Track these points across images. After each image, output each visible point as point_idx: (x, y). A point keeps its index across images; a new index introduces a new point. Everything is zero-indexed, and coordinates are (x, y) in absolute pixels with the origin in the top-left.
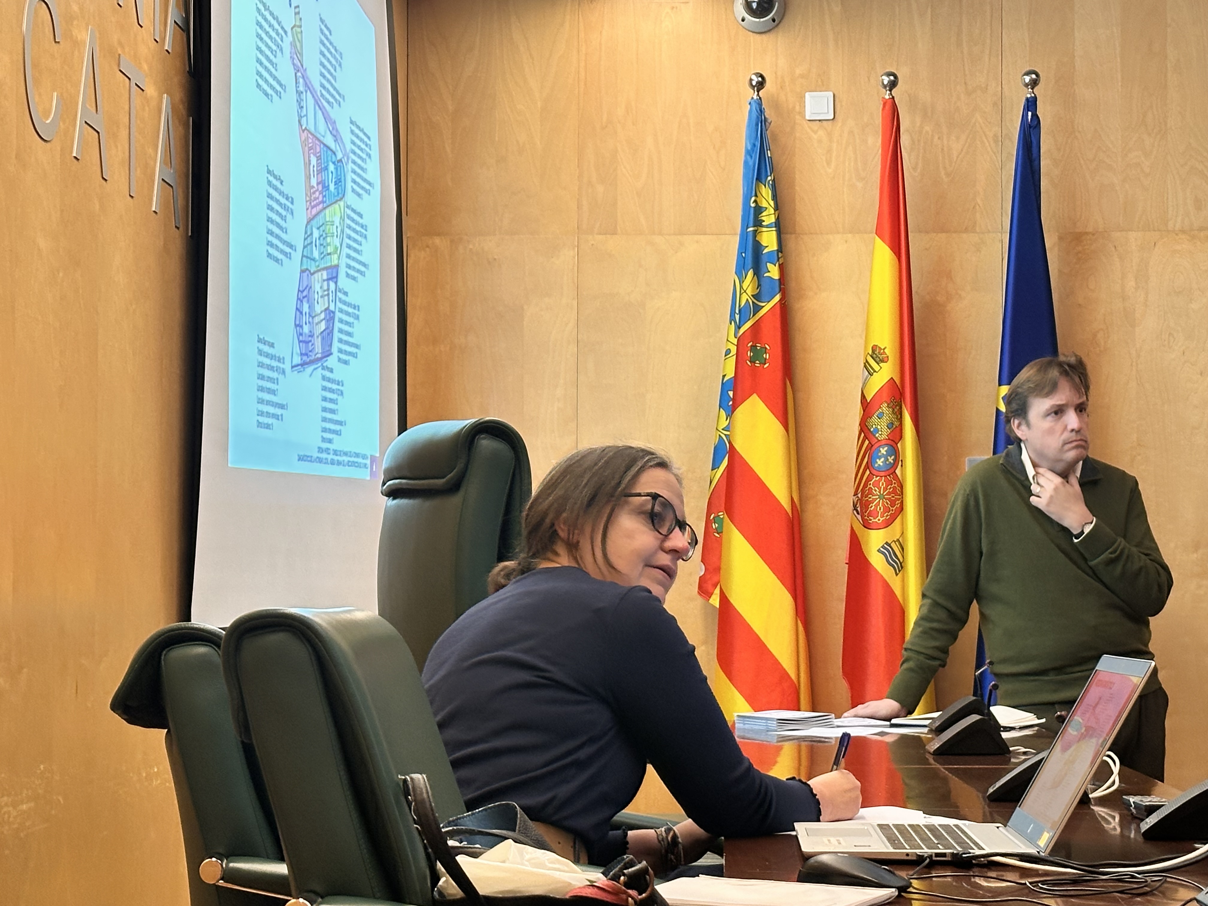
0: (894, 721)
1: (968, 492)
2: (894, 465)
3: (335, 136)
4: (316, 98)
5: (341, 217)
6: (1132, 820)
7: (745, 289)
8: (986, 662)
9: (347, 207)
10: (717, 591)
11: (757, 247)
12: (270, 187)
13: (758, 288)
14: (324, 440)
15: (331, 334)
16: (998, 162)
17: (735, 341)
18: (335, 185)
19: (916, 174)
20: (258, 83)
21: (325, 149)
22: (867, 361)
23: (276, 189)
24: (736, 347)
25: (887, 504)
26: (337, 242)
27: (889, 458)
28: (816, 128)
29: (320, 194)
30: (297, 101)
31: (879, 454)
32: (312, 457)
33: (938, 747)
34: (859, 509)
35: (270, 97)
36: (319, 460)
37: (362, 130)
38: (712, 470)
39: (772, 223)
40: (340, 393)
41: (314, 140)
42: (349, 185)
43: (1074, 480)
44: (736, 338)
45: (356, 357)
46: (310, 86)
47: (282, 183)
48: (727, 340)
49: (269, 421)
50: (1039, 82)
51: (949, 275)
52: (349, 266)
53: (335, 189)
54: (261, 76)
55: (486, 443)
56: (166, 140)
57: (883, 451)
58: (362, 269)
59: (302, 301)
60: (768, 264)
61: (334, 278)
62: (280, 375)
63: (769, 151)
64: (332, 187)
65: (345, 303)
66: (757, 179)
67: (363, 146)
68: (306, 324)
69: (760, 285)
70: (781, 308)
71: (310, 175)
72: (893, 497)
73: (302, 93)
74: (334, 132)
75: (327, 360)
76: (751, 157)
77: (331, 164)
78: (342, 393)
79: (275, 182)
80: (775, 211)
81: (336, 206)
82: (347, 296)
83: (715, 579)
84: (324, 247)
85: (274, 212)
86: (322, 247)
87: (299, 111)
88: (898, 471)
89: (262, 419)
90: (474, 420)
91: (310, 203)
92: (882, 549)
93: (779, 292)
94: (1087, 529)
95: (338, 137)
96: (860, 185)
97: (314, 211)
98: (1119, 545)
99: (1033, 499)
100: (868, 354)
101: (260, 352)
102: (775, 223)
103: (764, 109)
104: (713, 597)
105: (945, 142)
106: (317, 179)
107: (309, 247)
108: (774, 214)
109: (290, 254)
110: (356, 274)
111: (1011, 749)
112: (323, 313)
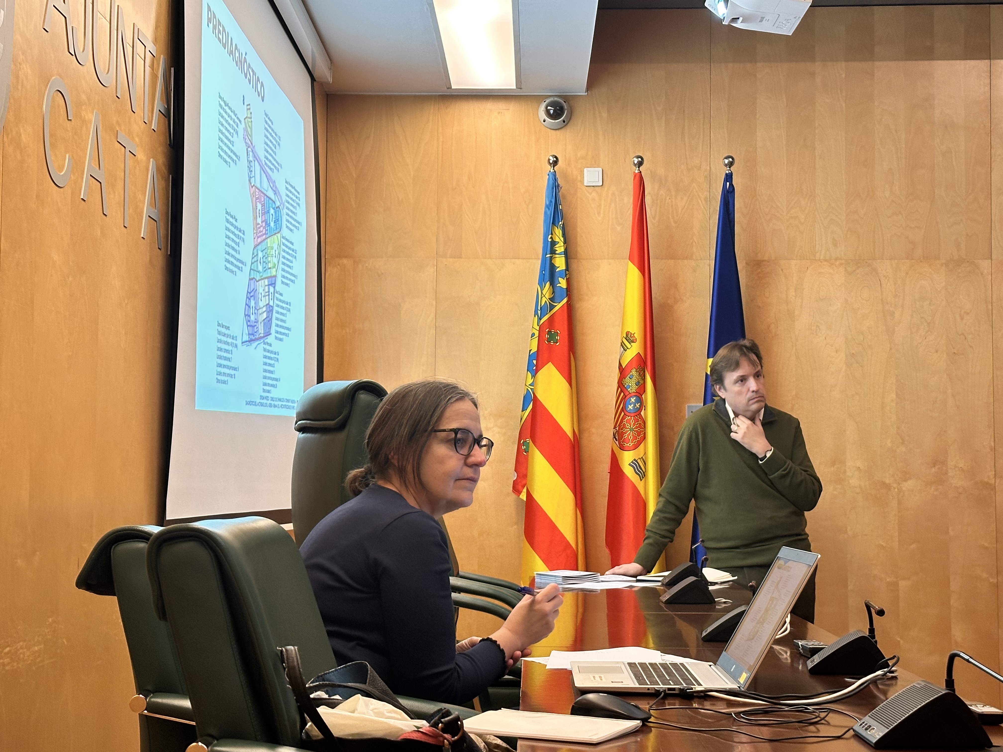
0: (639, 578)
1: (691, 429)
2: (640, 409)
3: (274, 191)
4: (262, 165)
5: (278, 244)
6: (800, 657)
7: (544, 295)
8: (700, 541)
9: (282, 238)
10: (525, 490)
11: (553, 267)
12: (228, 223)
13: (552, 294)
14: (264, 391)
15: (270, 321)
16: (707, 214)
17: (538, 328)
18: (274, 223)
19: (655, 222)
20: (220, 154)
21: (267, 199)
22: (623, 341)
23: (232, 224)
24: (538, 332)
25: (635, 434)
26: (275, 260)
27: (637, 404)
28: (590, 191)
29: (263, 229)
30: (248, 167)
31: (631, 402)
32: (255, 402)
33: (668, 599)
34: (617, 437)
35: (228, 163)
36: (261, 404)
37: (294, 188)
38: (522, 411)
39: (562, 252)
40: (276, 360)
41: (260, 193)
42: (284, 223)
43: (759, 423)
44: (538, 326)
45: (288, 336)
46: (257, 158)
47: (236, 220)
48: (533, 327)
49: (226, 378)
50: (734, 164)
51: (676, 287)
52: (283, 277)
53: (274, 225)
54: (222, 149)
55: (364, 397)
56: (152, 188)
57: (633, 400)
58: (293, 278)
59: (250, 299)
60: (559, 278)
61: (273, 284)
62: (234, 348)
63: (560, 206)
64: (272, 224)
65: (280, 301)
66: (552, 223)
67: (294, 198)
68: (252, 314)
69: (554, 292)
70: (567, 306)
71: (257, 216)
72: (639, 430)
73: (251, 161)
74: (274, 188)
75: (267, 338)
76: (549, 209)
77: (271, 209)
78: (278, 360)
79: (231, 220)
80: (564, 244)
81: (275, 237)
82: (282, 296)
83: (524, 482)
84: (266, 263)
85: (230, 240)
86: (265, 263)
87: (250, 174)
88: (642, 413)
89: (220, 377)
90: (356, 381)
91: (257, 235)
92: (631, 463)
93: (567, 296)
94: (769, 455)
95: (277, 192)
96: (619, 228)
97: (259, 240)
98: (788, 465)
99: (732, 434)
100: (624, 337)
101: (219, 333)
102: (564, 251)
103: (557, 178)
104: (522, 494)
105: (674, 200)
106: (262, 219)
107: (255, 263)
108: (564, 246)
109: (242, 268)
110: (288, 282)
111: (716, 600)
112: (265, 307)
